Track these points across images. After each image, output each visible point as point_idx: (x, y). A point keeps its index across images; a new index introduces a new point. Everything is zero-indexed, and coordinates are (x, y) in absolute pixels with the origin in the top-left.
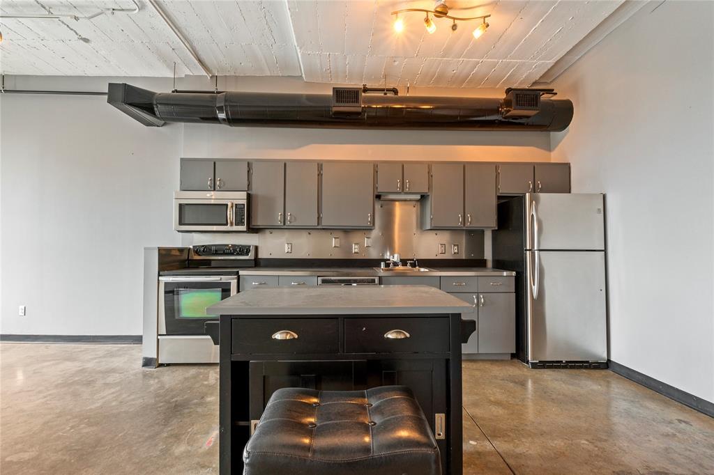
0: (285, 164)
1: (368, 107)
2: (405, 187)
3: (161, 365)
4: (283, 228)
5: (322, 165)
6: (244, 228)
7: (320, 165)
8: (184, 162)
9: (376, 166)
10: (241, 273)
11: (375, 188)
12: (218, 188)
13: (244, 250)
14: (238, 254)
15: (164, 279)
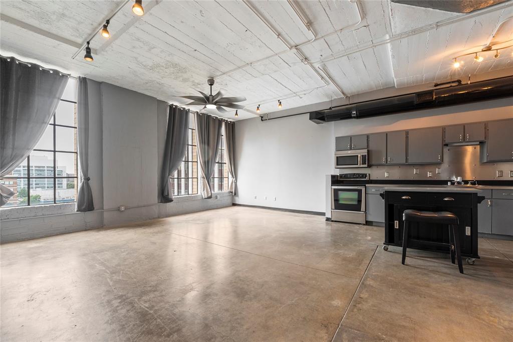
0: (387, 134)
1: (438, 97)
2: (466, 138)
3: (332, 221)
4: (386, 165)
5: (408, 132)
6: (366, 166)
7: (407, 132)
8: (337, 139)
9: (444, 129)
10: (367, 185)
11: (443, 140)
12: (352, 148)
13: (364, 176)
14: (360, 178)
15: (334, 187)
